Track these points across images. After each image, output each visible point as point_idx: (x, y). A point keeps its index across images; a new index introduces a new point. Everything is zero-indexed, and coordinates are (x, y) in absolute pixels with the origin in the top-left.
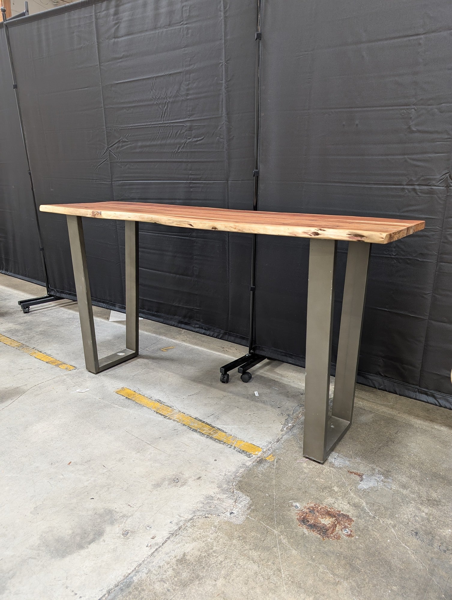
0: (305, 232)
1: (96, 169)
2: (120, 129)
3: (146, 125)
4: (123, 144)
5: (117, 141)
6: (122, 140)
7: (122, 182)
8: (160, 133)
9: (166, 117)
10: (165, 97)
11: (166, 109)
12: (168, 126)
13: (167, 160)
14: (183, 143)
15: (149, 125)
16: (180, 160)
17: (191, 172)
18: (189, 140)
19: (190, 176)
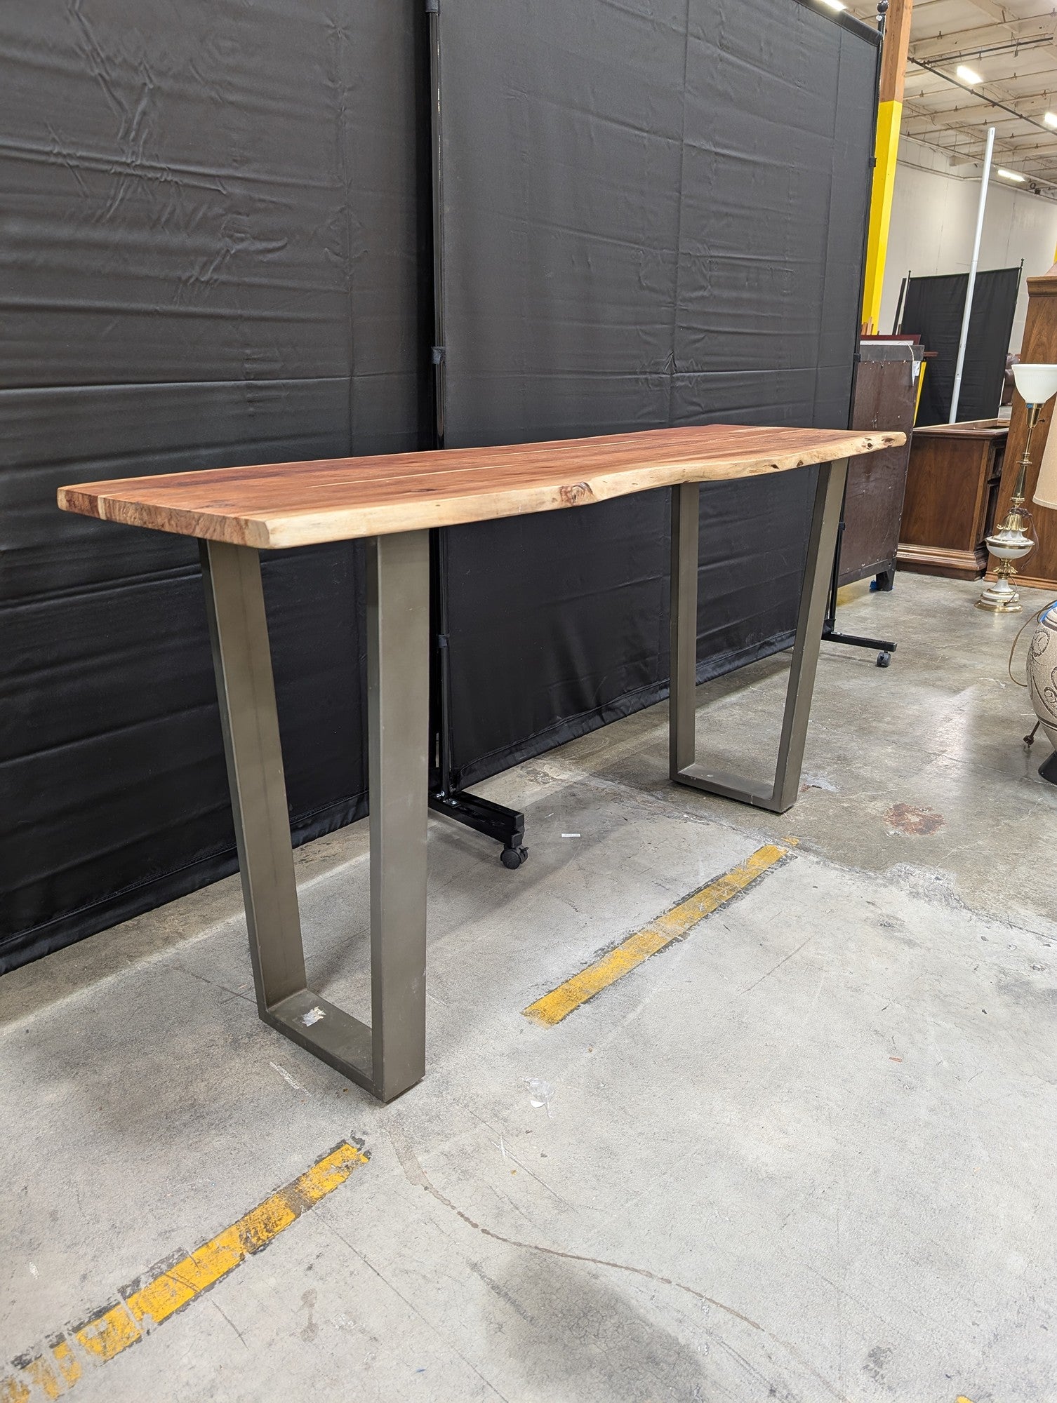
3: (49, 154)
8: (122, 199)
9: (145, 142)
10: (141, 64)
11: (144, 113)
12: (157, 178)
13: (158, 308)
14: (218, 253)
15: (64, 156)
16: (209, 310)
17: (248, 351)
18: (240, 246)
19: (247, 366)
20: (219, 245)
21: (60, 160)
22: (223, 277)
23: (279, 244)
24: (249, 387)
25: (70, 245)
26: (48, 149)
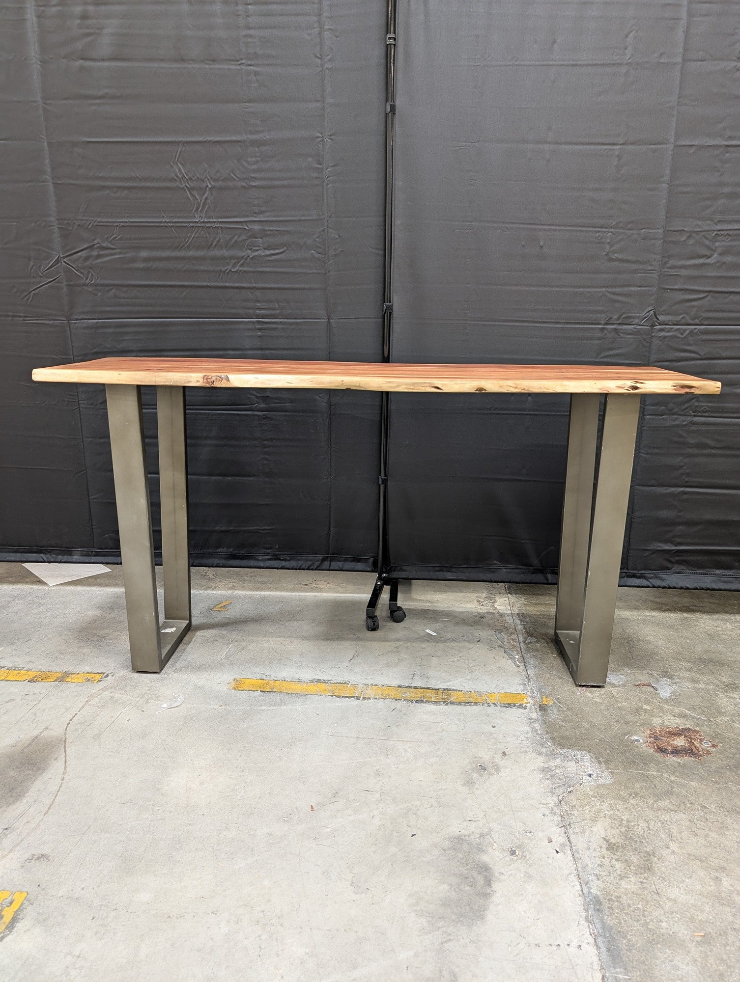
0: (620, 387)
1: (26, 296)
2: (95, 224)
3: (161, 222)
4: (102, 253)
5: (85, 246)
6: (98, 245)
7: (96, 320)
8: (194, 237)
9: (206, 211)
10: (205, 178)
11: (206, 198)
12: (211, 226)
13: (208, 284)
14: (243, 257)
15: (167, 223)
16: (237, 285)
17: (258, 304)
18: (256, 253)
19: (257, 312)
20: (244, 254)
21: (166, 224)
22: (245, 269)
23: (281, 250)
24: (258, 322)
25: (168, 259)
26: (160, 220)
